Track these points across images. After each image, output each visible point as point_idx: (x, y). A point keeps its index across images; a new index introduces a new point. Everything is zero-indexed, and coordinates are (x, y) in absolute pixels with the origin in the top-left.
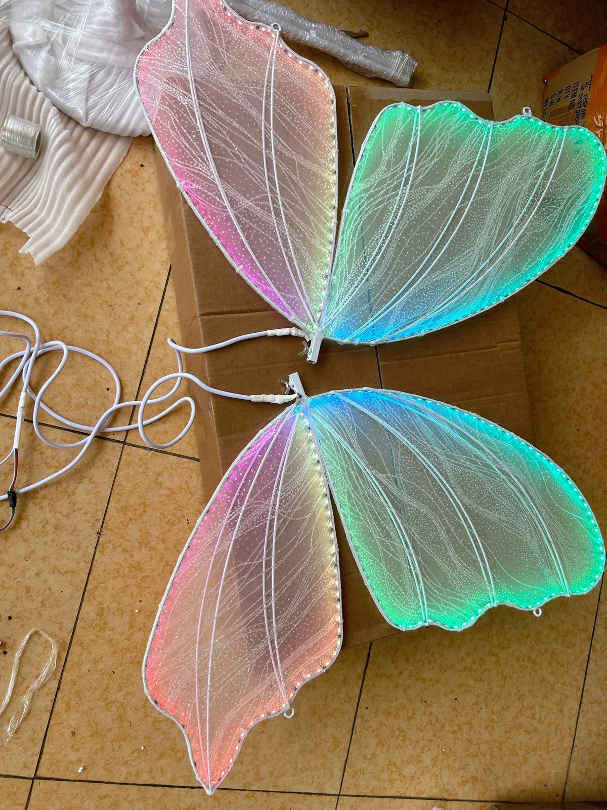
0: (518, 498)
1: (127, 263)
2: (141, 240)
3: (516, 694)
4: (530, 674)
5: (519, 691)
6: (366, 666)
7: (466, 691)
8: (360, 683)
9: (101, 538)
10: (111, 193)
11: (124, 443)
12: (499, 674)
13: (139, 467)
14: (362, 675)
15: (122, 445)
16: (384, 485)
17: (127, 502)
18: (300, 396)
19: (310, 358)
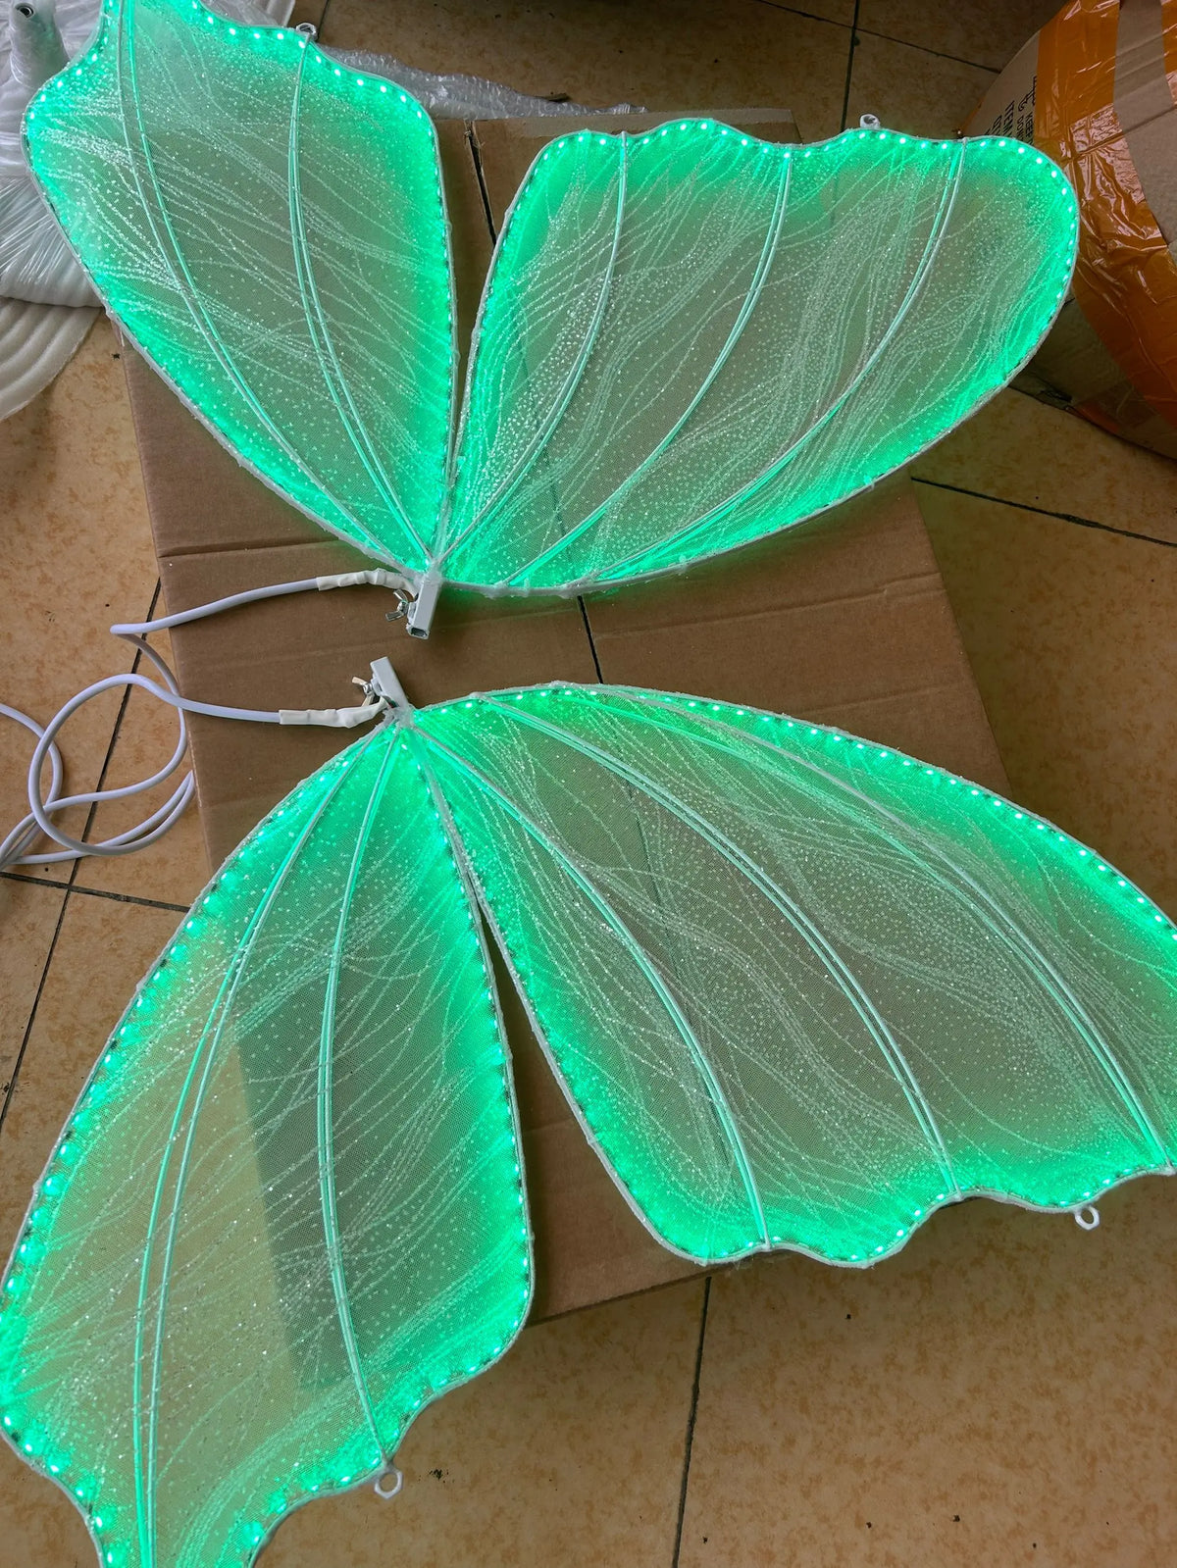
0: (975, 917)
1: (83, 531)
2: (114, 486)
3: (1130, 1506)
4: (1164, 1449)
5: (1137, 1496)
6: (692, 1421)
7: (983, 1496)
8: (679, 1467)
9: (12, 1100)
10: (53, 408)
11: (69, 887)
12: (1073, 1448)
13: (102, 938)
14: (683, 1446)
15: (64, 892)
16: (612, 893)
17: (75, 1017)
18: (393, 705)
19: (412, 621)
